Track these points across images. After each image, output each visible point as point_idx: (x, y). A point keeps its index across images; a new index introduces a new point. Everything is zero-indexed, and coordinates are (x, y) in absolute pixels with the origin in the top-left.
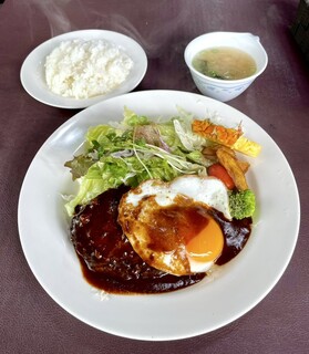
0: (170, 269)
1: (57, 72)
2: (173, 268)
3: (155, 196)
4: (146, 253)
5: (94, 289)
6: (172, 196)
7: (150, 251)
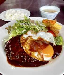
0: (37, 58)
1: (8, 14)
2: (38, 58)
3: (32, 36)
4: (29, 52)
5: (10, 65)
6: (37, 37)
7: (30, 51)
